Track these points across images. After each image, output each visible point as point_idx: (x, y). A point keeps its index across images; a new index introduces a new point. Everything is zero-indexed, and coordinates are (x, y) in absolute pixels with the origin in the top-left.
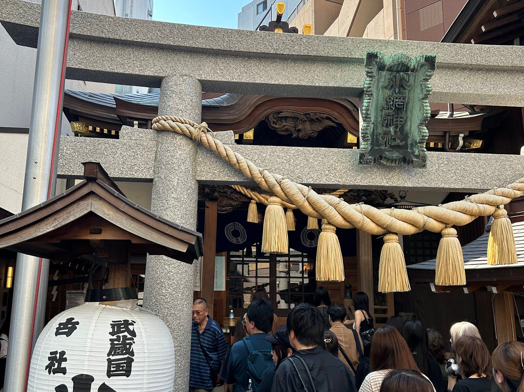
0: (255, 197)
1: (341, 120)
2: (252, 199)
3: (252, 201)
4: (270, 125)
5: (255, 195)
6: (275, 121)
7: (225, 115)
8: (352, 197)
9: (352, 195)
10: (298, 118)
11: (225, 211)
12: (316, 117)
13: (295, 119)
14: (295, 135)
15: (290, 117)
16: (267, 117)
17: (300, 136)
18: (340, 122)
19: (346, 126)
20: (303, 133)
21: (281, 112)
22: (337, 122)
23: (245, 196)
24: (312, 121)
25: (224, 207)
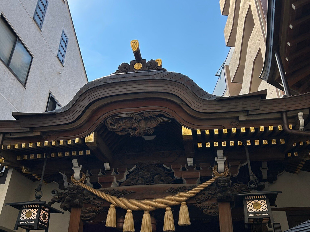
0: (113, 201)
1: (173, 115)
2: (111, 203)
3: (111, 205)
4: (109, 128)
5: (113, 199)
6: (113, 123)
7: (61, 120)
8: (210, 195)
9: (209, 194)
10: (133, 118)
11: (88, 217)
12: (150, 115)
13: (130, 118)
14: (132, 134)
15: (126, 118)
16: (105, 120)
17: (136, 133)
18: (172, 117)
19: (179, 120)
20: (138, 130)
21: (118, 115)
22: (170, 117)
23: (105, 201)
24: (146, 119)
25: (87, 213)
